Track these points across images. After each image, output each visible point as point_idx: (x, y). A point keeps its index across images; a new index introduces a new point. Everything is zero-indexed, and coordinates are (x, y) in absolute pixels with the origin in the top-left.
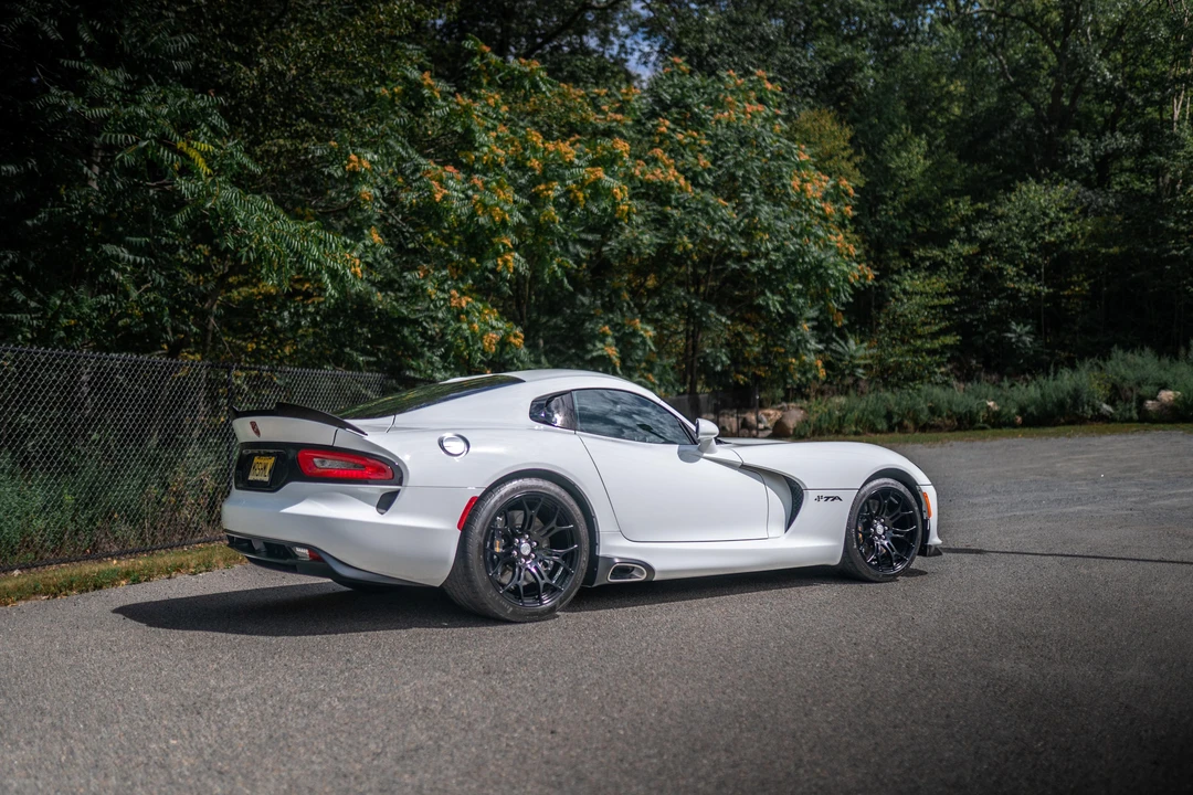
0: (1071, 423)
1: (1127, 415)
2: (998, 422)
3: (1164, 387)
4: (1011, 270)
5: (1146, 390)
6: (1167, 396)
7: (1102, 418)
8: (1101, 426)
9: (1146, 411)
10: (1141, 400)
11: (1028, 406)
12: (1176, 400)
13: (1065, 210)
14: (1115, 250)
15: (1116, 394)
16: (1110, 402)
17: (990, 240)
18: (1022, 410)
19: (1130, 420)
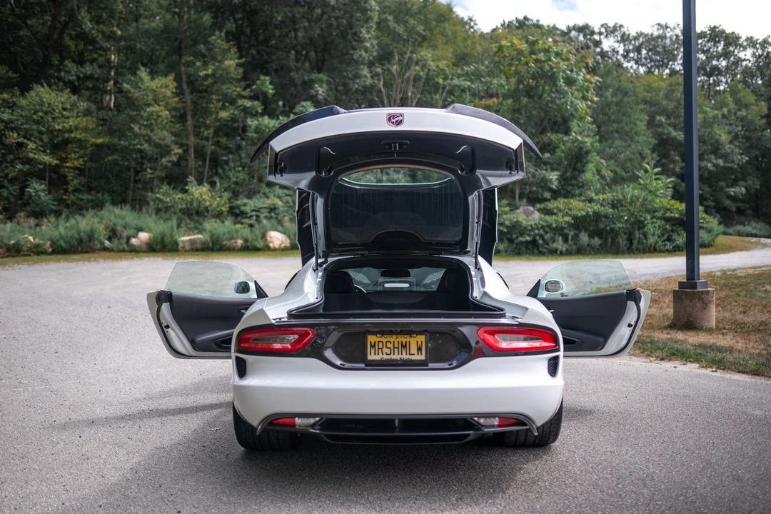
0: (87, 252)
1: (121, 247)
2: (37, 252)
3: (140, 229)
4: (31, 145)
5: (131, 232)
6: (144, 236)
7: (106, 249)
8: (107, 254)
9: (132, 245)
10: (128, 239)
11: (58, 241)
12: (150, 239)
13: (65, 109)
14: (100, 141)
15: (113, 234)
16: (109, 239)
17: (10, 121)
18: (53, 243)
19: (123, 251)
